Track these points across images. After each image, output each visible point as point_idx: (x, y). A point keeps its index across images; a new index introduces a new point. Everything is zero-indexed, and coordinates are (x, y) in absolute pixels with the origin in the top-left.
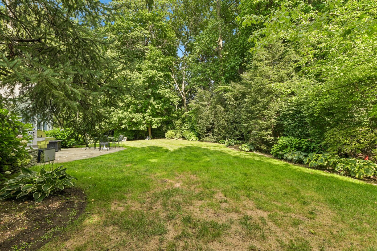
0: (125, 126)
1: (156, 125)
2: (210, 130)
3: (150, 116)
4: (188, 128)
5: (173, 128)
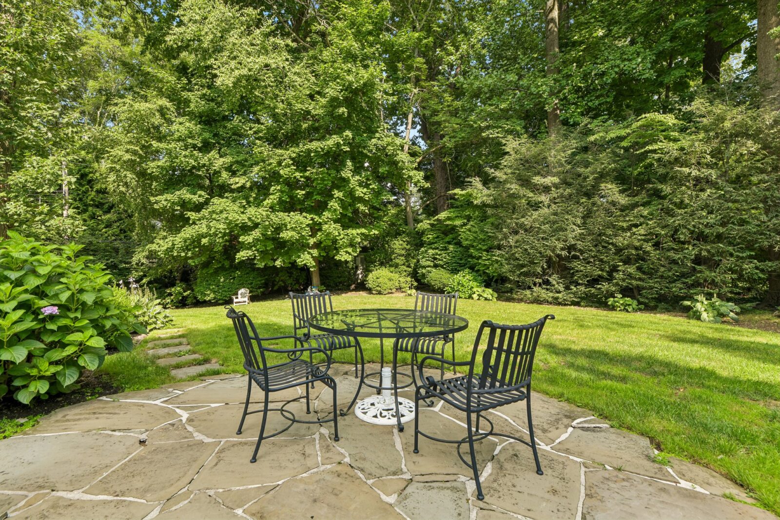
0: (250, 253)
1: (350, 250)
2: (549, 267)
3: (336, 221)
4: (441, 263)
5: (387, 261)
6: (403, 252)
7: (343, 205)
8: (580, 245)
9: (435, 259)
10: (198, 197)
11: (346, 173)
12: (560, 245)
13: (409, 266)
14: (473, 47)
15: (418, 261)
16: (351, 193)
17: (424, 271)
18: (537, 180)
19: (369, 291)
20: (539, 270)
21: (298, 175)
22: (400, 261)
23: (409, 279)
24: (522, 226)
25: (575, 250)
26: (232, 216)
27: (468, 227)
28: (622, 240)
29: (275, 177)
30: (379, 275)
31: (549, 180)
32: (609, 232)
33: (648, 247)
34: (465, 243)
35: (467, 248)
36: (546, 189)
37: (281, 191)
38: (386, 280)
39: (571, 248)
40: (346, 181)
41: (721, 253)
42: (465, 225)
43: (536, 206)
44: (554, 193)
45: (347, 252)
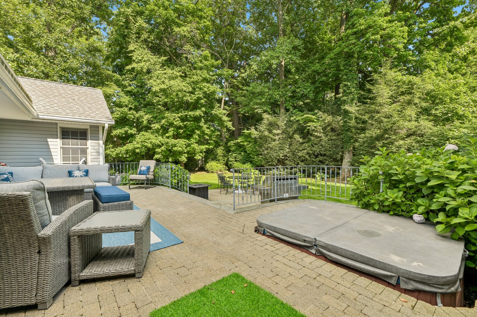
0: (160, 156)
1: (201, 154)
2: (278, 162)
3: (196, 143)
4: (238, 159)
5: (215, 159)
6: (222, 154)
7: (199, 136)
8: (288, 155)
9: (236, 158)
10: (133, 131)
11: (202, 124)
12: (281, 155)
13: (224, 161)
14: (252, 72)
15: (228, 158)
16: (203, 132)
17: (231, 163)
18: (275, 131)
19: (207, 171)
20: (275, 164)
21: (181, 124)
22: (221, 158)
23: (224, 166)
24: (269, 147)
25: (287, 156)
26: (154, 141)
27: (249, 146)
28: (300, 154)
29: (171, 124)
30: (211, 165)
31: (279, 132)
32: (297, 151)
33: (307, 157)
34: (248, 152)
35: (249, 154)
36: (278, 134)
37: (173, 130)
38: (215, 167)
39: (286, 156)
40: (201, 127)
41: (326, 160)
42: (248, 144)
43: (274, 140)
44: (280, 136)
45: (200, 155)
